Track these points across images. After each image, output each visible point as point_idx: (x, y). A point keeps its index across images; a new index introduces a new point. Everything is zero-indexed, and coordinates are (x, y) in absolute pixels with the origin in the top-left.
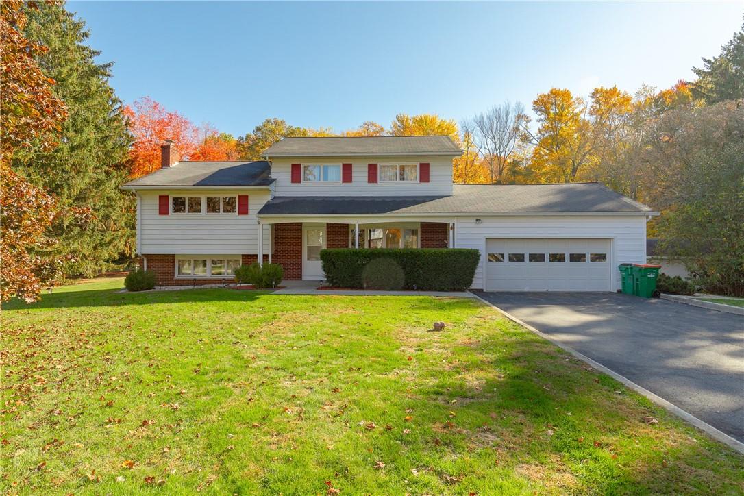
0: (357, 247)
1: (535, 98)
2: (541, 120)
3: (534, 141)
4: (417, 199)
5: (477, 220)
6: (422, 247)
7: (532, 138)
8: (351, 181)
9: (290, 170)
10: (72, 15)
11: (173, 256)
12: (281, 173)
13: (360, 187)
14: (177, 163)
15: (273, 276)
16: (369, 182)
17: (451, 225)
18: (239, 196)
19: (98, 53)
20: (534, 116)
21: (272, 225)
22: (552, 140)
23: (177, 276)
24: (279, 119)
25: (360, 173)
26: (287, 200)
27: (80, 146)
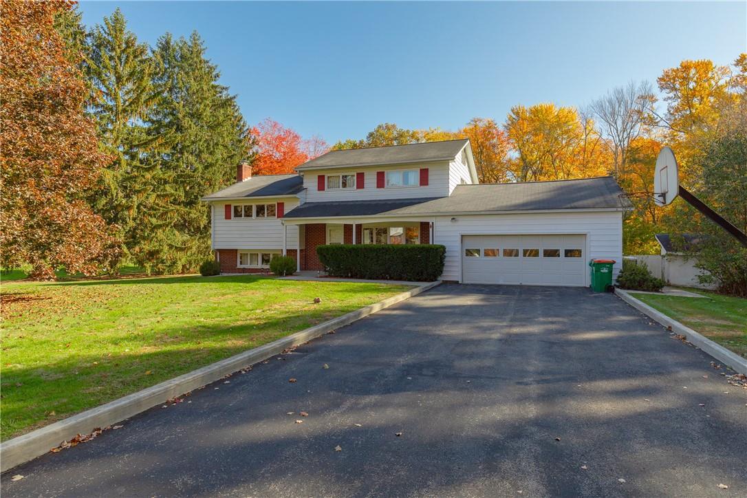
0: (374, 243)
1: (661, 75)
2: (669, 98)
3: (662, 123)
4: (413, 201)
5: (453, 219)
6: (421, 243)
7: (659, 119)
8: (363, 187)
9: (317, 180)
10: (208, 62)
11: (236, 250)
12: (310, 183)
13: (370, 192)
14: (249, 178)
15: (285, 266)
16: (378, 187)
17: (431, 223)
18: (278, 204)
19: (226, 89)
20: (661, 95)
21: (301, 226)
22: (686, 119)
23: (239, 266)
24: (390, 124)
25: (370, 179)
26: (312, 205)
27: (211, 165)
